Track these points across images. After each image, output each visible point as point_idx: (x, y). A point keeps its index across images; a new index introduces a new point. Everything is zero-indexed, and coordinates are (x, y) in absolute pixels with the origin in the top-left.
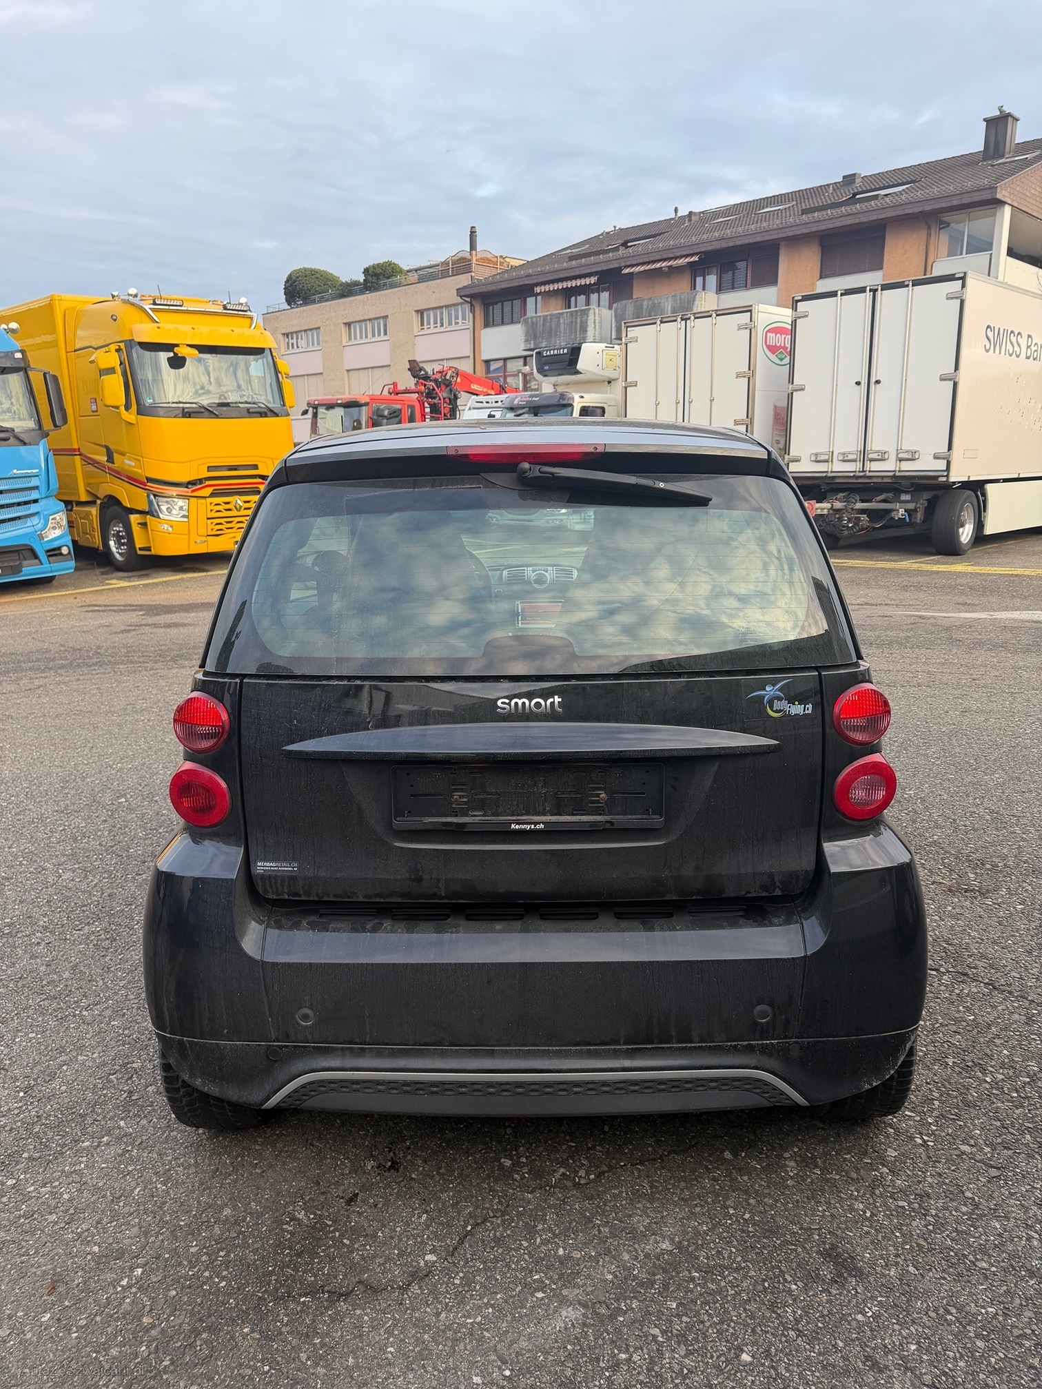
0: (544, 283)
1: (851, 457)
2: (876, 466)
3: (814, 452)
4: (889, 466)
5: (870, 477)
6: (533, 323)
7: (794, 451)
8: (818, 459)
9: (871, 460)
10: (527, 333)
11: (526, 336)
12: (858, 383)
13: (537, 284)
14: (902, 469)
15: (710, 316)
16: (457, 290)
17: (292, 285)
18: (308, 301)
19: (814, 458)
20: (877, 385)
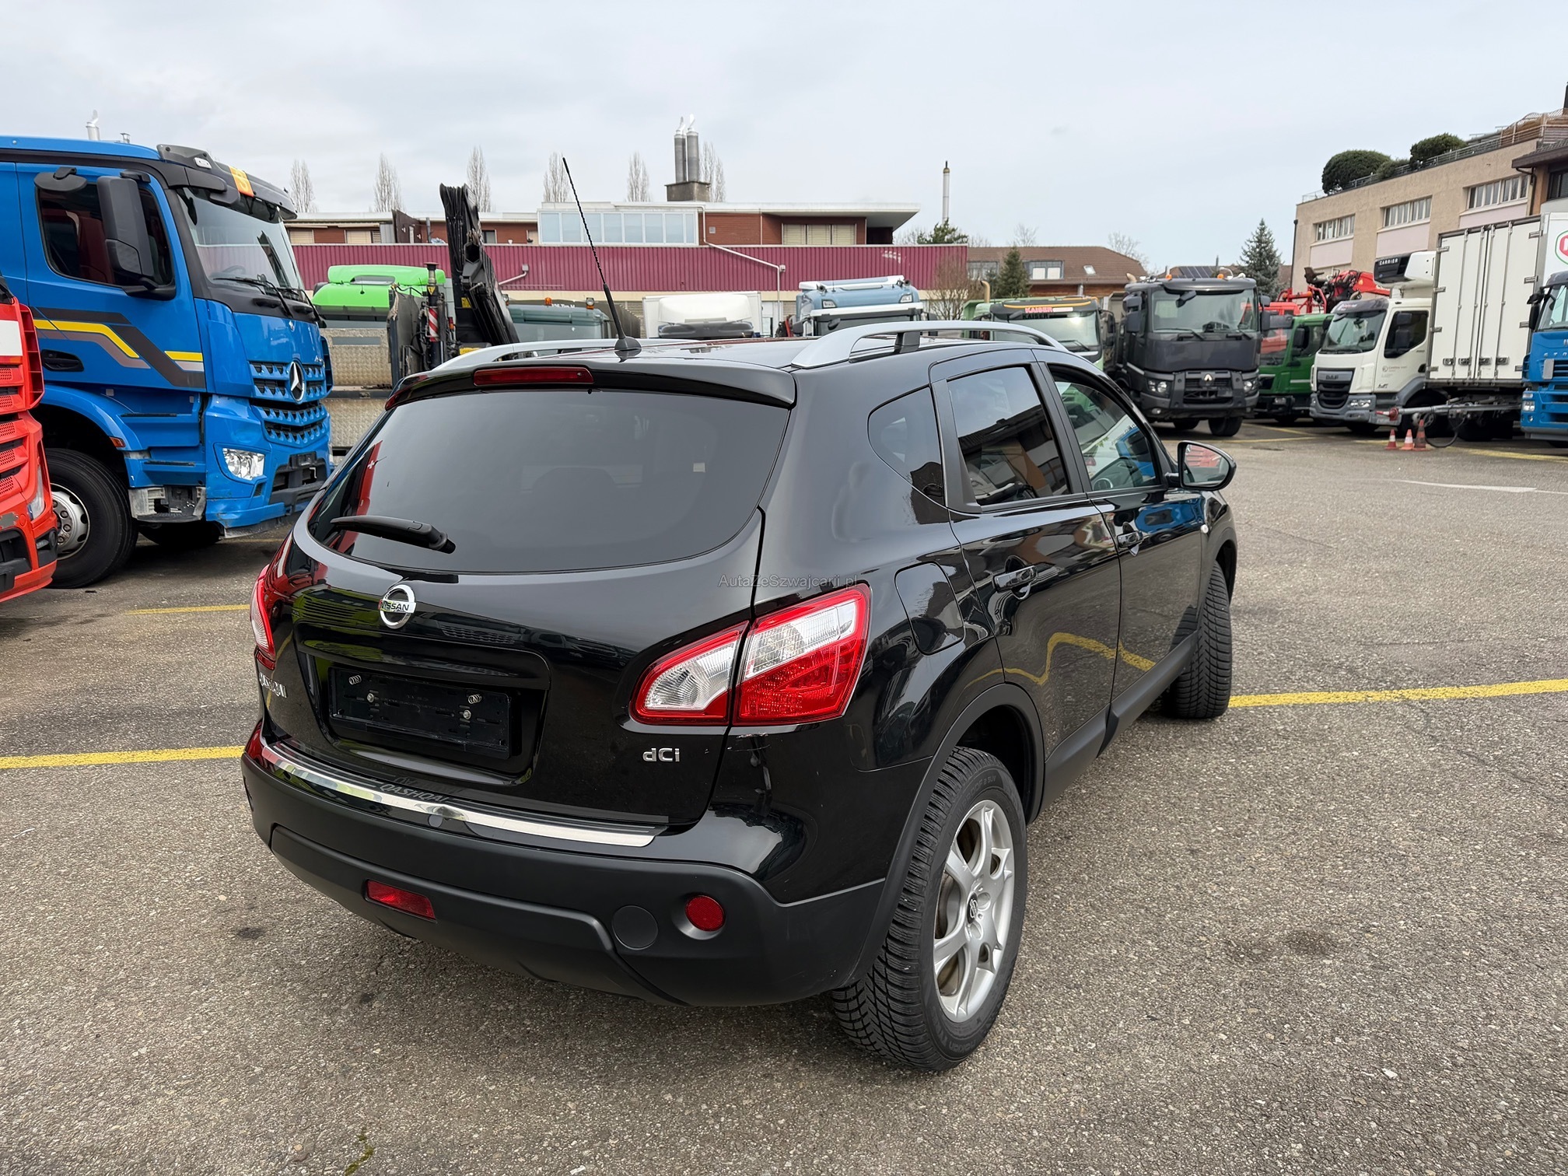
15: (1508, 226)
16: (1515, 160)
17: (1330, 171)
18: (1346, 187)
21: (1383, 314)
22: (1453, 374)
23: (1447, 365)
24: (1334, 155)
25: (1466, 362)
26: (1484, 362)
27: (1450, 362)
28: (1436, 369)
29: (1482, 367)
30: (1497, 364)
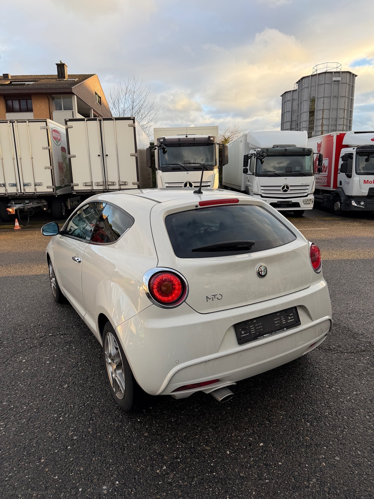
1: (100, 184)
3: (84, 182)
4: (116, 187)
7: (75, 182)
8: (87, 185)
9: (109, 185)
12: (99, 155)
15: (26, 122)
19: (84, 184)
20: (107, 157)
22: (6, 190)
25: (15, 185)
26: (26, 184)
29: (25, 187)
30: (35, 185)
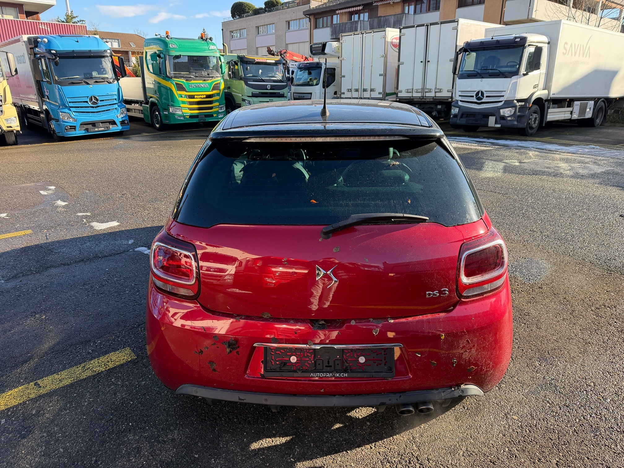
0: (340, 9)
1: (419, 91)
2: (428, 95)
4: (432, 94)
5: (425, 99)
6: (335, 27)
7: (400, 89)
8: (408, 91)
9: (426, 92)
10: (332, 32)
11: (332, 33)
12: (422, 62)
13: (337, 10)
14: (437, 96)
15: (371, 33)
16: (303, 12)
17: (234, 9)
18: (241, 17)
19: (406, 91)
20: (428, 63)
21: (320, 69)
23: (349, 91)
24: (234, 2)
25: (357, 90)
26: (365, 90)
27: (350, 90)
28: (344, 93)
29: (364, 92)
30: (371, 91)
